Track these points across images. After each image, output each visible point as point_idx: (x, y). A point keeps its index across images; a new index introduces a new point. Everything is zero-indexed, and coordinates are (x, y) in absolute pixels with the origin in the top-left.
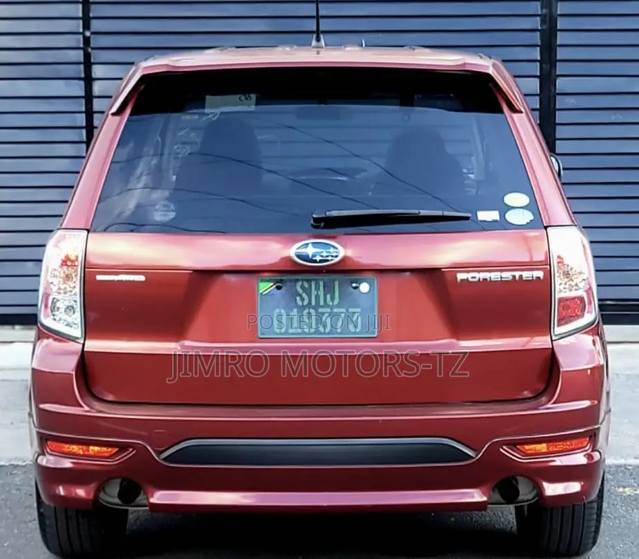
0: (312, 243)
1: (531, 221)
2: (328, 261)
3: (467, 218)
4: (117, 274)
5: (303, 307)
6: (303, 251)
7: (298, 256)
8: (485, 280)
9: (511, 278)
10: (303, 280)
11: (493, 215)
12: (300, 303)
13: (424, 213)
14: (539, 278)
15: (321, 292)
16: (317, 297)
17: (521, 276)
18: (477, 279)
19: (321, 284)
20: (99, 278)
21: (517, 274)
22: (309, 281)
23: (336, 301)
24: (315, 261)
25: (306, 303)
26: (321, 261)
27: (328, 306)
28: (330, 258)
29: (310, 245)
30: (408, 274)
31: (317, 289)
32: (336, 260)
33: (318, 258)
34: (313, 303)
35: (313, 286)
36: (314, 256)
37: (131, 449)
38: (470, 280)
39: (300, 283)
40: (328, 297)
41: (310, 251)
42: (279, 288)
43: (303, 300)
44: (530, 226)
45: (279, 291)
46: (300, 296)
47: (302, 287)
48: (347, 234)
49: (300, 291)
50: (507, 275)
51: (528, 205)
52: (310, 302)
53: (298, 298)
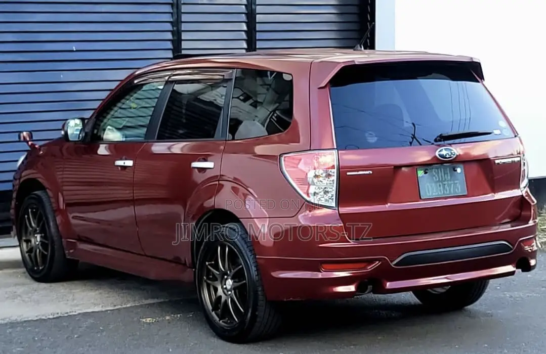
0: (445, 149)
2: (451, 157)
4: (358, 171)
5: (437, 182)
6: (441, 153)
7: (440, 155)
8: (504, 163)
9: (511, 162)
10: (435, 168)
14: (519, 161)
15: (443, 174)
16: (442, 176)
19: (442, 169)
20: (348, 174)
21: (513, 160)
22: (437, 168)
23: (449, 177)
24: (447, 158)
26: (449, 158)
27: (446, 180)
28: (452, 156)
29: (444, 150)
31: (441, 172)
32: (455, 156)
33: (448, 156)
34: (440, 179)
35: (439, 171)
36: (446, 155)
37: (377, 262)
38: (500, 163)
39: (434, 170)
40: (446, 175)
41: (444, 153)
42: (426, 173)
43: (436, 178)
45: (427, 175)
46: (434, 176)
49: (434, 174)
52: (439, 179)
53: (434, 178)
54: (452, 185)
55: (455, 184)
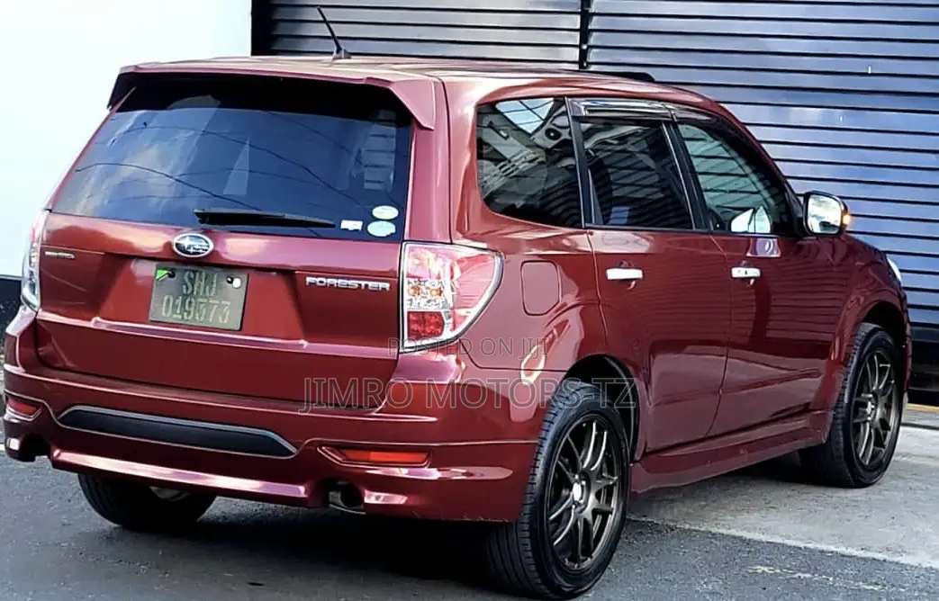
0: (192, 236)
1: (392, 234)
2: (199, 253)
3: (333, 226)
4: (58, 251)
5: (187, 295)
6: (182, 242)
7: (177, 246)
8: (332, 285)
9: (357, 286)
10: (190, 270)
11: (356, 225)
12: (185, 291)
13: (288, 216)
14: (384, 289)
15: (203, 283)
16: (199, 287)
17: (366, 286)
18: (323, 284)
19: (204, 274)
20: (47, 253)
21: (363, 283)
22: (195, 272)
23: (213, 293)
24: (189, 253)
25: (189, 292)
26: (194, 253)
27: (206, 297)
28: (201, 251)
29: (188, 238)
30: (274, 273)
31: (200, 280)
32: (207, 253)
33: (192, 250)
34: (195, 292)
35: (197, 277)
36: (189, 248)
37: (40, 409)
38: (318, 284)
39: (188, 273)
40: (208, 288)
41: (186, 243)
42: (171, 276)
43: (187, 288)
44: (389, 239)
45: (172, 279)
46: (186, 285)
47: (190, 278)
48: (232, 232)
49: (187, 280)
50: (354, 283)
51: (395, 219)
52: (193, 292)
53: (184, 287)
54: (215, 307)
55: (220, 306)
